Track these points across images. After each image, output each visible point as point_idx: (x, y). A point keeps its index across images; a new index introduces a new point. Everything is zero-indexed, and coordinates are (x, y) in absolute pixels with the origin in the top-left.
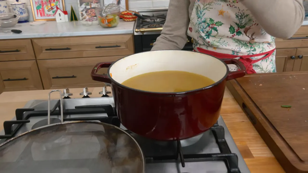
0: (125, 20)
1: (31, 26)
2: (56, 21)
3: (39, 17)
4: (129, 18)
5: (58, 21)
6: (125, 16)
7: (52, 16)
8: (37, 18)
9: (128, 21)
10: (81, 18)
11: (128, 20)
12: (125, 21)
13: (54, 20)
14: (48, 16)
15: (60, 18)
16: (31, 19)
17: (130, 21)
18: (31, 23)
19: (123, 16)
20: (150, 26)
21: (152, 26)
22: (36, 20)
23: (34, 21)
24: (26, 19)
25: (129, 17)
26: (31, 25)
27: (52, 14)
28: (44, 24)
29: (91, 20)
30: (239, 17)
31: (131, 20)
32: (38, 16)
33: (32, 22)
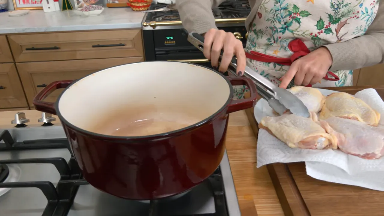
0: (134, 9)
1: (10, 18)
2: (43, 9)
3: (22, 5)
4: (139, 7)
5: (46, 10)
6: (134, 4)
7: (38, 3)
8: (19, 6)
9: (137, 11)
10: (76, 6)
11: (137, 9)
12: (134, 11)
13: (41, 9)
14: (34, 3)
15: (49, 6)
16: (11, 7)
17: (140, 11)
18: (9, 13)
19: (131, 4)
20: (165, 18)
21: (167, 18)
22: (17, 8)
23: (15, 10)
24: (4, 7)
25: (138, 5)
26: (10, 16)
27: (38, 1)
28: (27, 14)
29: (88, 10)
30: (336, 7)
31: (141, 9)
32: (20, 4)
33: (11, 12)
